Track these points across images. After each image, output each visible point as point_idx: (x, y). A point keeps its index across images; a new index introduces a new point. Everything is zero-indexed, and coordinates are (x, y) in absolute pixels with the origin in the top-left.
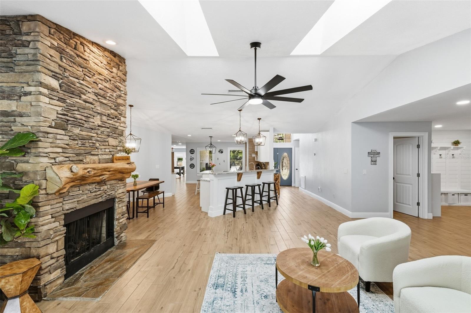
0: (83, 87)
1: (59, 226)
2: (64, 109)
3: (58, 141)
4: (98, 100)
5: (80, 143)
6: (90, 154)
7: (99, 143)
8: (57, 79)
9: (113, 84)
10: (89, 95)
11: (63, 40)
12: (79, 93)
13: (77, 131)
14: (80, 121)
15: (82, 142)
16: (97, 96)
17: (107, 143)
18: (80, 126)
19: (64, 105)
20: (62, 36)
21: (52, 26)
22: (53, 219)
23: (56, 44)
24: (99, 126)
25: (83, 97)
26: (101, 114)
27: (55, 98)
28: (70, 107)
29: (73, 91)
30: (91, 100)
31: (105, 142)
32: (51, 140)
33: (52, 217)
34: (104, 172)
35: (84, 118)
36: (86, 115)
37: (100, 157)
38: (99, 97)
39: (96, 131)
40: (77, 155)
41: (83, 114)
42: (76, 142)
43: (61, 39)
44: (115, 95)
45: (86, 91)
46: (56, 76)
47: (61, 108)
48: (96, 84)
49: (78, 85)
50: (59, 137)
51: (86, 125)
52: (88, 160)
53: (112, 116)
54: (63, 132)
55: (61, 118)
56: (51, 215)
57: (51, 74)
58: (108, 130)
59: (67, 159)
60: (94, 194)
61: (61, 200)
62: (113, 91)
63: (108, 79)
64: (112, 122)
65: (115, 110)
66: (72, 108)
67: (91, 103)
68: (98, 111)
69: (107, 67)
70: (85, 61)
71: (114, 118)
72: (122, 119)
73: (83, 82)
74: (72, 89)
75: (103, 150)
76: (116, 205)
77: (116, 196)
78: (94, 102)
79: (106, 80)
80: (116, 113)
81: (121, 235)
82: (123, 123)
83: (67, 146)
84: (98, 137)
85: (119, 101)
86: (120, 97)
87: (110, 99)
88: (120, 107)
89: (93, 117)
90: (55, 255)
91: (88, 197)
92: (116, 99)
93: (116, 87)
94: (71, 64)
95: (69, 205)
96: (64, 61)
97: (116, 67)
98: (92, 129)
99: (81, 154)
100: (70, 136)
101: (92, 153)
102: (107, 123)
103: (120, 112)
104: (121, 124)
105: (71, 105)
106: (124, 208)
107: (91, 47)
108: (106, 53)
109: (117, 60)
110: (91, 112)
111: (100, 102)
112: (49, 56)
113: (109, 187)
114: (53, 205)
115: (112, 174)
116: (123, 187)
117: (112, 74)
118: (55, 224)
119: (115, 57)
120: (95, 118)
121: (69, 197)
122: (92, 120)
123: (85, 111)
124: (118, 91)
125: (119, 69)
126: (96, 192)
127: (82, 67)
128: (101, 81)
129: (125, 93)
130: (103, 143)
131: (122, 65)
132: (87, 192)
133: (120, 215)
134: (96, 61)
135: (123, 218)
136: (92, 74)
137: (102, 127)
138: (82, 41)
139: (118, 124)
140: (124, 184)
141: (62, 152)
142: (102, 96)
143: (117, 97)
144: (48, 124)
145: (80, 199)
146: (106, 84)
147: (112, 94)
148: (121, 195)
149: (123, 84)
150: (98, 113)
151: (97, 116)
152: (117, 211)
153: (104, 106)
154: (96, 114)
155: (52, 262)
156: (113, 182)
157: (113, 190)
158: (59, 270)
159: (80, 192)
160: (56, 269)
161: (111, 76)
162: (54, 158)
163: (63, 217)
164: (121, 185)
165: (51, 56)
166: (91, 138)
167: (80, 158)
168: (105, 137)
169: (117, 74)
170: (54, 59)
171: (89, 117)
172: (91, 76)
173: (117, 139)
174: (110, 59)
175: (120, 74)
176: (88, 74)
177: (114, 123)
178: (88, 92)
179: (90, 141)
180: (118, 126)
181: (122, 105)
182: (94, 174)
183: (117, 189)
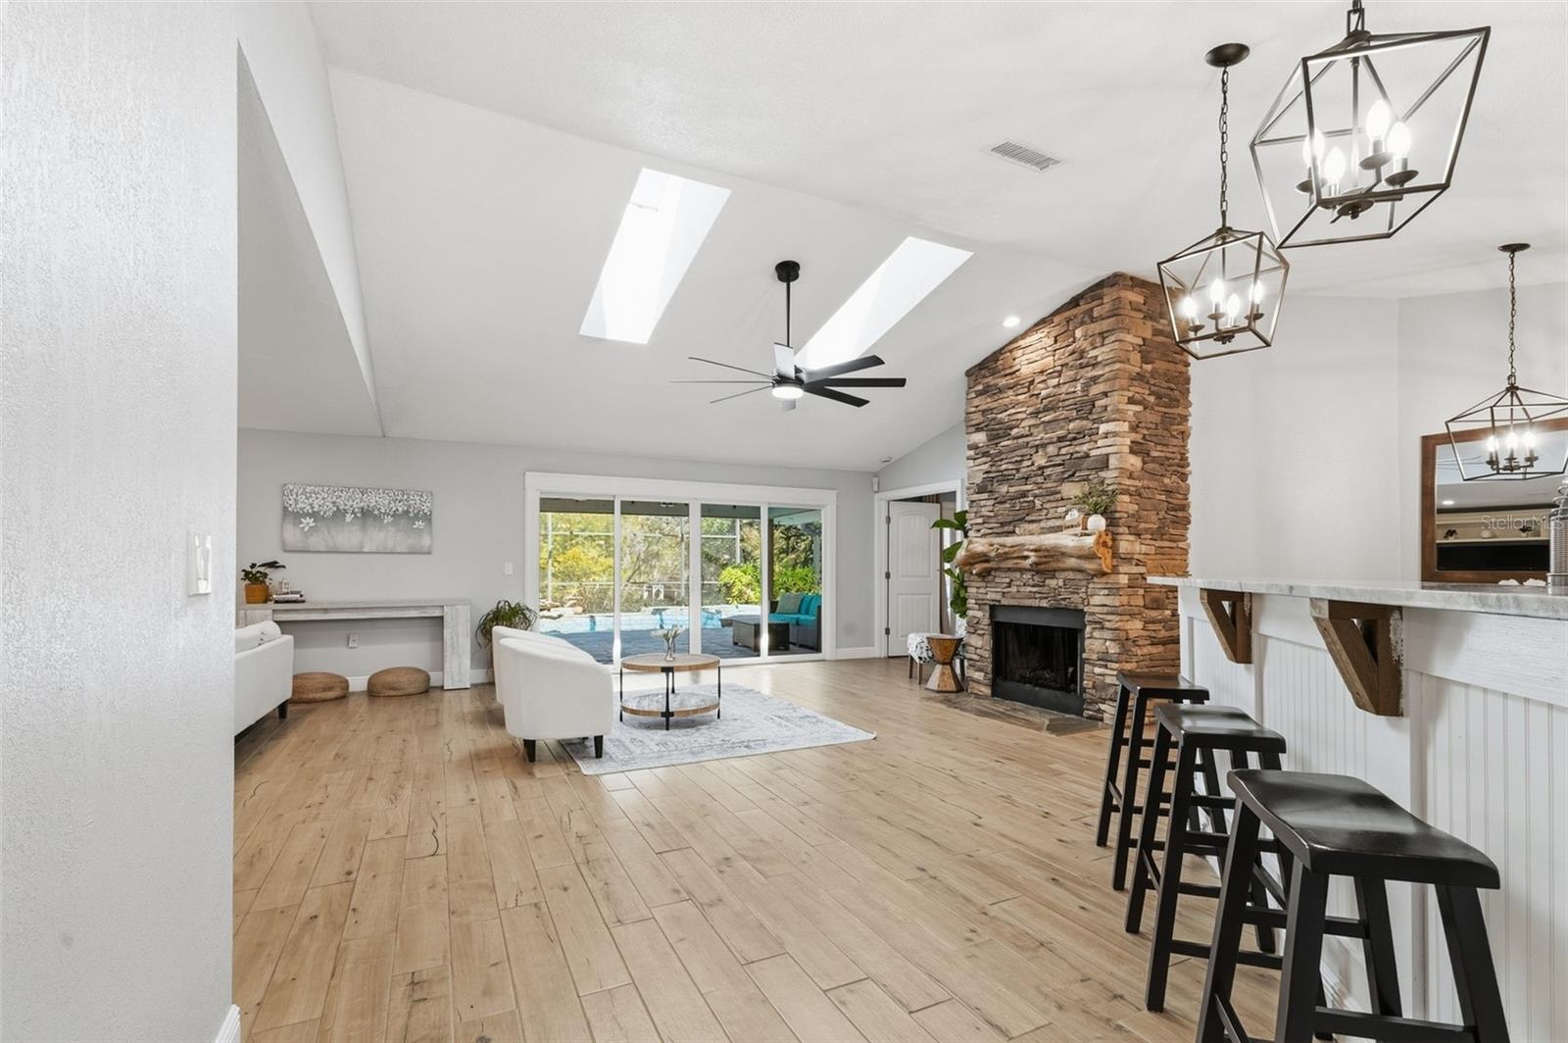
0: (1012, 418)
1: (985, 617)
2: (990, 463)
3: (983, 509)
4: (1038, 422)
5: (1009, 505)
6: (1022, 520)
7: (1040, 498)
8: (982, 430)
9: (1073, 366)
10: (1023, 424)
11: (988, 374)
12: (1005, 432)
13: (1004, 489)
14: (1007, 472)
15: (1011, 504)
16: (1036, 417)
17: (1058, 496)
18: (1008, 479)
19: (989, 459)
20: (985, 371)
22: (979, 606)
23: (981, 387)
24: (1039, 468)
25: (1014, 432)
26: (1044, 446)
27: (979, 456)
28: (994, 459)
30: (1026, 431)
31: (1057, 493)
32: (975, 509)
33: (977, 603)
34: (1027, 551)
35: (1012, 466)
36: (1015, 459)
37: (1043, 524)
38: (1039, 416)
39: (1033, 479)
40: (1002, 524)
41: (1012, 460)
42: (1005, 505)
43: (985, 374)
44: (1079, 386)
45: (1018, 420)
46: (980, 428)
47: (987, 465)
48: (1035, 397)
49: (1007, 419)
50: (982, 503)
51: (1017, 476)
52: (1022, 530)
53: (1070, 436)
54: (987, 495)
55: (985, 478)
56: (977, 600)
57: (974, 429)
58: (1060, 469)
59: (990, 531)
60: (1029, 589)
61: (984, 584)
62: (1075, 380)
63: (1059, 368)
64: (1071, 449)
65: (1081, 418)
66: (997, 459)
67: (1022, 436)
68: (1037, 443)
69: (1057, 346)
70: (1014, 376)
71: (1075, 439)
72: (1103, 428)
73: (1013, 411)
74: (998, 432)
75: (1052, 511)
76: (1088, 629)
77: (1081, 607)
78: (1033, 430)
79: (1054, 372)
80: (1085, 422)
81: (1102, 707)
82: (1107, 437)
83: (992, 514)
84: (1040, 488)
85: (1095, 390)
86: (1094, 380)
87: (1067, 403)
88: (1097, 403)
89: (1028, 457)
90: (978, 651)
91: (1018, 591)
92: (1085, 393)
93: (1082, 367)
94: (996, 397)
95: (992, 595)
96: (989, 400)
97: (1082, 323)
98: (1027, 479)
99: (1010, 523)
100: (996, 499)
101: (1027, 518)
102: (1058, 455)
103: (1095, 417)
104: (1100, 443)
105: (997, 455)
106: (1108, 643)
107: (1022, 343)
108: (1057, 319)
109: (1083, 307)
110: (1024, 451)
111: (1043, 422)
112: (974, 409)
113: (1061, 584)
114: (978, 588)
115: (1045, 557)
116: (1106, 592)
117: (1070, 347)
118: (979, 614)
119: (1078, 305)
120: (1034, 458)
121: (994, 584)
122: (1026, 463)
123: (1014, 454)
124: (1087, 372)
125: (1093, 320)
126: (1033, 586)
127: (1012, 388)
128: (1042, 386)
129: (1109, 361)
130: (1048, 498)
131: (1100, 301)
132: (1018, 583)
133: (1095, 657)
134: (1033, 356)
135: (1106, 667)
136: (1026, 385)
137: (1048, 467)
138: (1010, 347)
139: (1085, 448)
140: (1109, 586)
141: (984, 523)
142: (1044, 411)
143: (1086, 387)
144: (972, 491)
145: (1005, 590)
146: (1055, 381)
147: (1073, 390)
148: (1096, 610)
149: (1106, 341)
150: (1037, 446)
151: (1037, 452)
152: (1087, 642)
153: (1053, 425)
154: (1034, 450)
155: (976, 657)
156: (1071, 575)
157: (1073, 593)
158: (983, 674)
159: (1008, 580)
160: (980, 670)
161: (1067, 354)
162: (979, 531)
163: (987, 607)
164: (1099, 586)
165: (977, 407)
166: (1024, 494)
167: (1006, 529)
168: (1054, 484)
169: (1085, 336)
170: (979, 408)
171: (1022, 460)
172: (1026, 390)
173: (1087, 480)
174: (1065, 323)
175: (1096, 328)
176: (1021, 391)
177: (1077, 449)
178: (1023, 420)
179: (1022, 500)
180: (1090, 450)
181: (1105, 394)
182: (1006, 553)
183: (1086, 592)
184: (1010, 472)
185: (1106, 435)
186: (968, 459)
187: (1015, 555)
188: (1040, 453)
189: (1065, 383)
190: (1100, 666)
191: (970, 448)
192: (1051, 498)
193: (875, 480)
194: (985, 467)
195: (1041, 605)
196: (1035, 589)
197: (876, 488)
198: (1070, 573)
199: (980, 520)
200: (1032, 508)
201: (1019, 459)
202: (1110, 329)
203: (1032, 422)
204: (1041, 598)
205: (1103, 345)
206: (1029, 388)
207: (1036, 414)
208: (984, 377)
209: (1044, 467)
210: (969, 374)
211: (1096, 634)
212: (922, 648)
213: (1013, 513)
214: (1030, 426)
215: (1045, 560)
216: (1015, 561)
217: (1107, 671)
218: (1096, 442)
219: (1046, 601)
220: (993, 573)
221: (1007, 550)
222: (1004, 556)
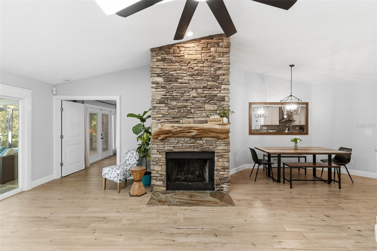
0: (179, 74)
1: (162, 158)
2: (166, 92)
3: (161, 111)
4: (193, 79)
5: (177, 110)
6: (185, 117)
7: (194, 109)
8: (161, 76)
9: (210, 61)
10: (185, 78)
11: (164, 53)
12: (175, 80)
13: (174, 103)
14: (176, 97)
15: (178, 110)
16: (192, 77)
17: (203, 109)
18: (176, 100)
19: (166, 90)
20: (163, 52)
21: (157, 49)
22: (158, 153)
23: (160, 58)
24: (193, 97)
25: (180, 81)
26: (196, 88)
27: (159, 87)
28: (169, 90)
29: (171, 80)
30: (187, 81)
32: (156, 111)
33: (157, 152)
34: (191, 130)
35: (179, 94)
36: (181, 92)
37: (195, 119)
38: (193, 76)
39: (190, 101)
40: (174, 118)
41: (178, 92)
42: (175, 110)
43: (163, 53)
44: (212, 69)
45: (182, 76)
46: (160, 75)
47: (164, 92)
48: (191, 68)
49: (175, 75)
50: (161, 108)
51: (182, 99)
52: (184, 121)
53: (208, 87)
54: (164, 105)
55: (163, 98)
56: (157, 150)
57: (156, 75)
58: (204, 99)
59: (167, 121)
60: (189, 145)
61: (163, 143)
62: (211, 67)
63: (204, 60)
64: (210, 92)
65: (214, 81)
66: (170, 90)
67: (185, 83)
68: (193, 87)
69: (203, 51)
70: (180, 57)
71: (211, 88)
72: (223, 87)
73: (179, 72)
74: (169, 79)
75: (200, 114)
76: (216, 158)
77: (214, 151)
78: (190, 81)
79: (201, 61)
80: (216, 83)
81: (222, 186)
82: (224, 90)
83: (167, 113)
84: (193, 105)
85: (219, 72)
86: (219, 68)
87: (207, 74)
88: (220, 77)
89: (188, 92)
90: (159, 172)
91: (182, 146)
92: (215, 72)
93: (214, 62)
94: (170, 64)
95: (168, 147)
96: (165, 64)
97: (214, 46)
98: (187, 100)
99: (177, 118)
100: (169, 107)
101: (187, 116)
102: (203, 93)
103: (220, 82)
104: (222, 92)
105: (170, 89)
106: (225, 163)
107: (185, 45)
108: (202, 41)
109: (215, 40)
110: (186, 89)
111: (195, 79)
112: (156, 67)
113: (204, 142)
114: (158, 145)
115: (201, 132)
116: (224, 145)
117: (209, 54)
118: (160, 156)
119: (212, 39)
120: (190, 92)
121: (168, 143)
122: (186, 94)
123: (181, 89)
124: (216, 65)
125: (218, 46)
126: (191, 143)
127: (179, 63)
128: (195, 65)
129: (226, 63)
130: (198, 109)
131: (222, 41)
132: (183, 142)
133: (220, 168)
134: (191, 52)
135: (225, 171)
136: (187, 63)
137: (198, 97)
138: (179, 45)
139: (216, 92)
140: (226, 143)
141: (163, 117)
142: (197, 75)
143: (216, 70)
144: (155, 102)
145: (176, 146)
146: (202, 65)
147: (210, 70)
148: (221, 151)
149: (224, 56)
150: (193, 88)
151: (192, 91)
152: (216, 163)
153: (200, 81)
154: (191, 89)
155: (157, 175)
156: (209, 139)
157: (209, 145)
158: (162, 182)
159: (177, 141)
160: (160, 180)
161: (208, 56)
162: (159, 120)
163: (165, 153)
164: (221, 143)
165: (157, 66)
166: (186, 107)
167: (176, 120)
168: (201, 104)
169: (216, 52)
170: (159, 67)
171: (185, 93)
172: (186, 65)
173: (216, 104)
174: (206, 44)
175: (219, 49)
176: (184, 65)
177: (212, 92)
178: (184, 76)
179: (185, 109)
180: (217, 93)
181: (224, 75)
182: (181, 130)
183: (216, 145)
184: (178, 97)
185: (224, 89)
186: (152, 88)
187: (185, 131)
188: (193, 91)
189: (206, 67)
190: (222, 171)
191: (153, 83)
192: (200, 109)
193: (54, 89)
194: (163, 93)
195: (194, 151)
196: (192, 145)
197: (54, 93)
198: (209, 138)
199: (161, 116)
200: (190, 112)
201: (183, 92)
202: (227, 52)
203: (190, 78)
204: (194, 148)
205: (223, 57)
206: (188, 64)
207: (192, 75)
208: (162, 54)
209: (196, 97)
210: (152, 50)
211: (220, 160)
212: (121, 175)
213: (180, 114)
214: (188, 80)
215: (201, 133)
216: (184, 134)
217: (225, 173)
218: (220, 91)
219: (197, 149)
220: (168, 138)
221: (182, 129)
222: (180, 132)
